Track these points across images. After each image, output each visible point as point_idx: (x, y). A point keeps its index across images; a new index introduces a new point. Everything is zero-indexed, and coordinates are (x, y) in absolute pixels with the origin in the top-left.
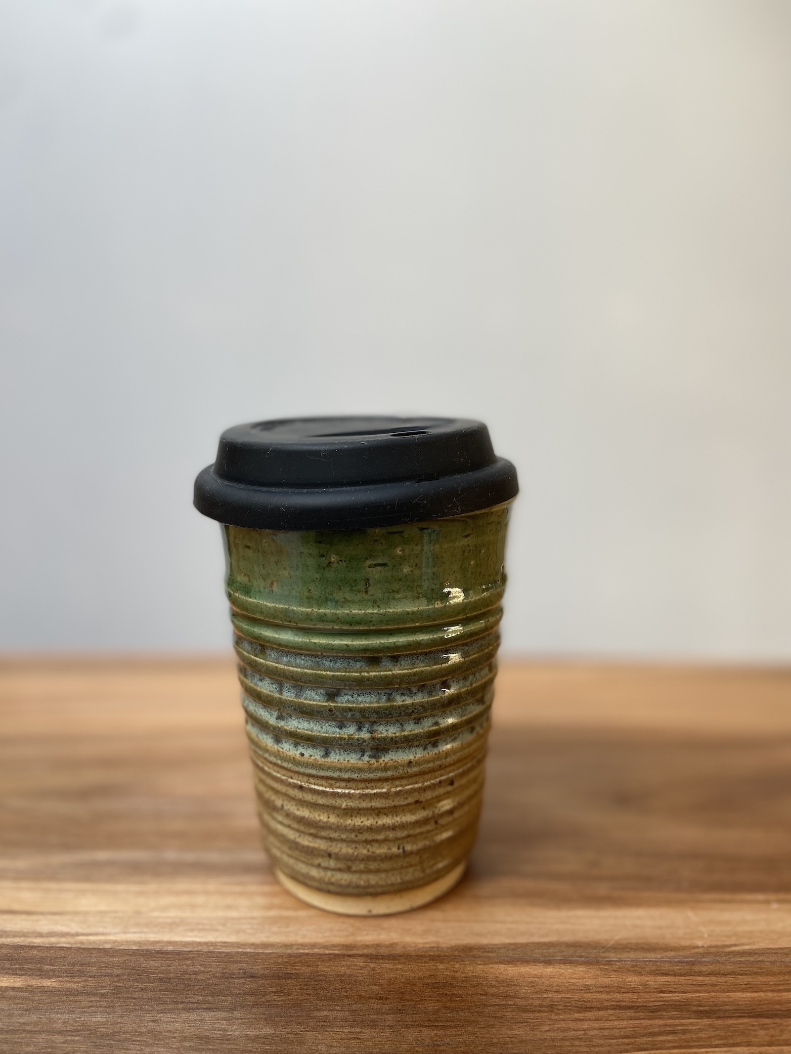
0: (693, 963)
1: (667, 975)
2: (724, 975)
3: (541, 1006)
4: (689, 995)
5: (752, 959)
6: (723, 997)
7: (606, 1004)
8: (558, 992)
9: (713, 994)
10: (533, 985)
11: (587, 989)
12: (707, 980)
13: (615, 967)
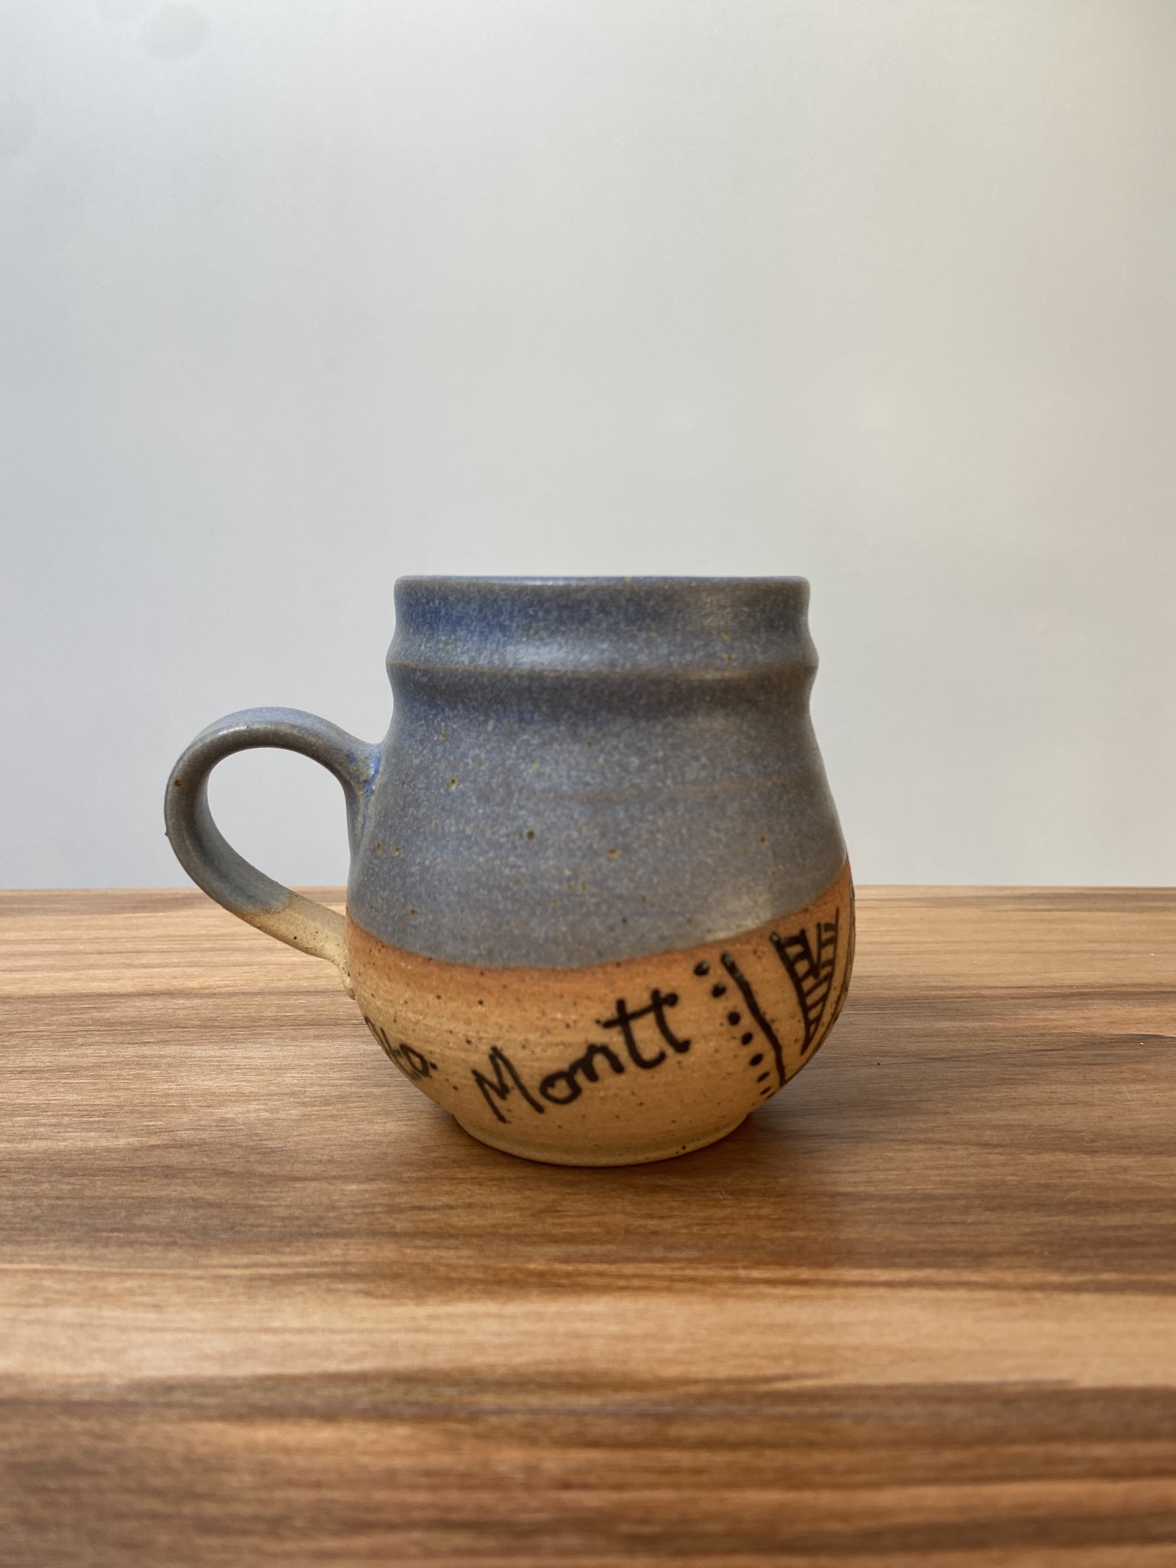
0: (667, 1419)
1: (594, 1444)
2: (735, 1446)
3: (256, 1518)
4: (628, 1496)
5: (812, 1409)
6: (708, 1500)
7: (417, 1515)
8: (318, 1485)
9: (688, 1494)
10: (263, 1469)
11: (390, 1479)
12: (684, 1458)
13: (481, 1427)
